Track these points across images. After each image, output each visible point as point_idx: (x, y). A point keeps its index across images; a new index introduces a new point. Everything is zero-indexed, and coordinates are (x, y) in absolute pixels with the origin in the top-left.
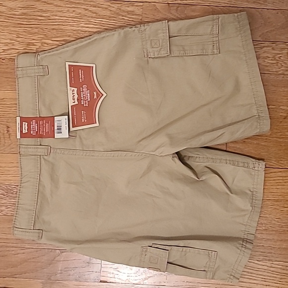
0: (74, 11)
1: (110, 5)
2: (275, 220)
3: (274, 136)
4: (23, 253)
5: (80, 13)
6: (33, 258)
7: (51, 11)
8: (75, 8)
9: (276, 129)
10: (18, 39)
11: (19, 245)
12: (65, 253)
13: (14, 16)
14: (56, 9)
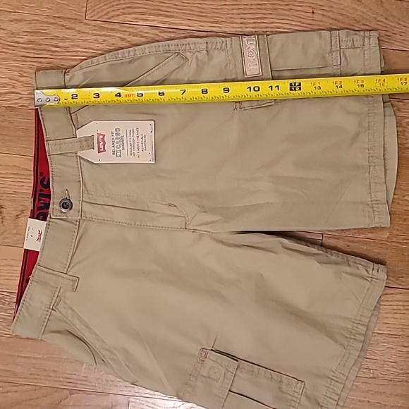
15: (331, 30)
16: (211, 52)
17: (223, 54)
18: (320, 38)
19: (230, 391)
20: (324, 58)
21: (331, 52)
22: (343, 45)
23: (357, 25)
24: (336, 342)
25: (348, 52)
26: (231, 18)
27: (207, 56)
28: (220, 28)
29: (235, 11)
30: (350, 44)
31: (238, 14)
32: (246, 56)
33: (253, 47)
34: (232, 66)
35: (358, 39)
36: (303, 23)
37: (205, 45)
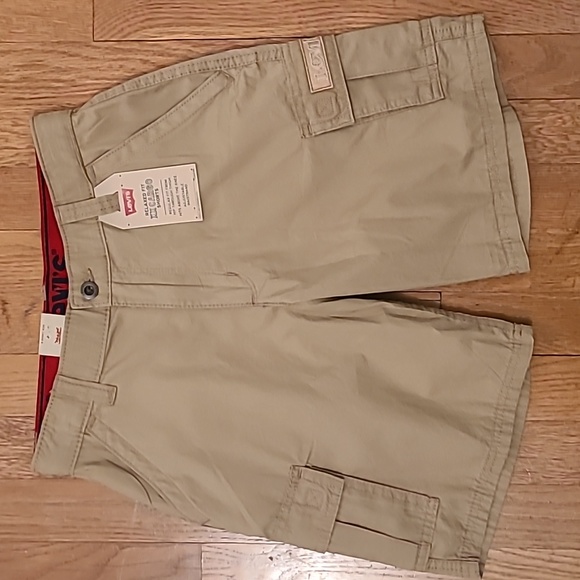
0: (121, 66)
1: (192, 49)
2: (552, 464)
3: (539, 290)
4: (46, 553)
5: (133, 69)
6: (66, 562)
7: (77, 69)
8: (122, 59)
9: (542, 276)
10: (16, 129)
11: (37, 538)
12: (129, 549)
13: (5, 85)
14: (86, 64)
15: (419, 19)
16: (263, 66)
17: (279, 66)
18: (406, 29)
19: (337, 520)
20: (415, 57)
21: (423, 47)
22: (438, 36)
23: (455, 8)
24: (475, 437)
25: (446, 46)
26: (286, 18)
27: (258, 72)
28: (272, 32)
29: (290, 9)
30: (447, 34)
31: (294, 12)
32: (310, 64)
33: (318, 51)
34: (293, 80)
35: (456, 26)
36: (381, 14)
37: (252, 58)
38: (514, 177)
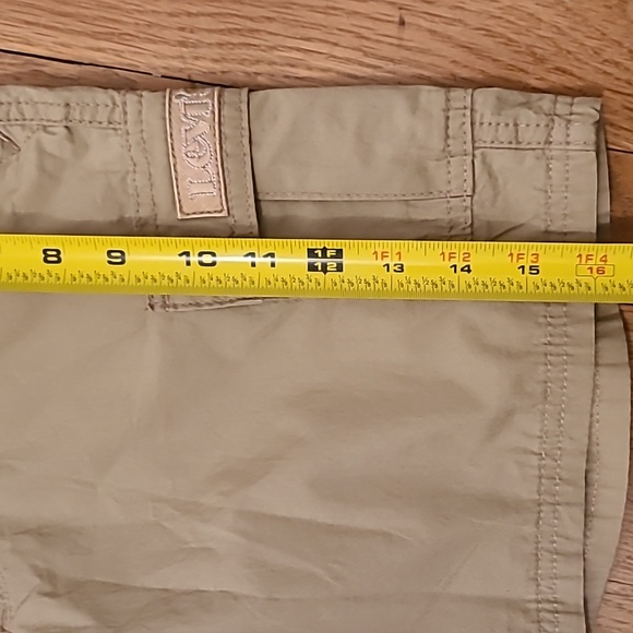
15: (449, 83)
16: (82, 131)
17: (115, 141)
18: (414, 108)
20: (421, 171)
21: (447, 154)
22: (485, 134)
23: (539, 71)
25: (501, 160)
26: (150, 25)
27: (68, 146)
28: (118, 54)
30: (505, 135)
31: (171, 15)
32: (180, 151)
33: (204, 127)
34: (141, 180)
35: (530, 123)
36: (366, 54)
37: (57, 113)
38: (594, 476)
